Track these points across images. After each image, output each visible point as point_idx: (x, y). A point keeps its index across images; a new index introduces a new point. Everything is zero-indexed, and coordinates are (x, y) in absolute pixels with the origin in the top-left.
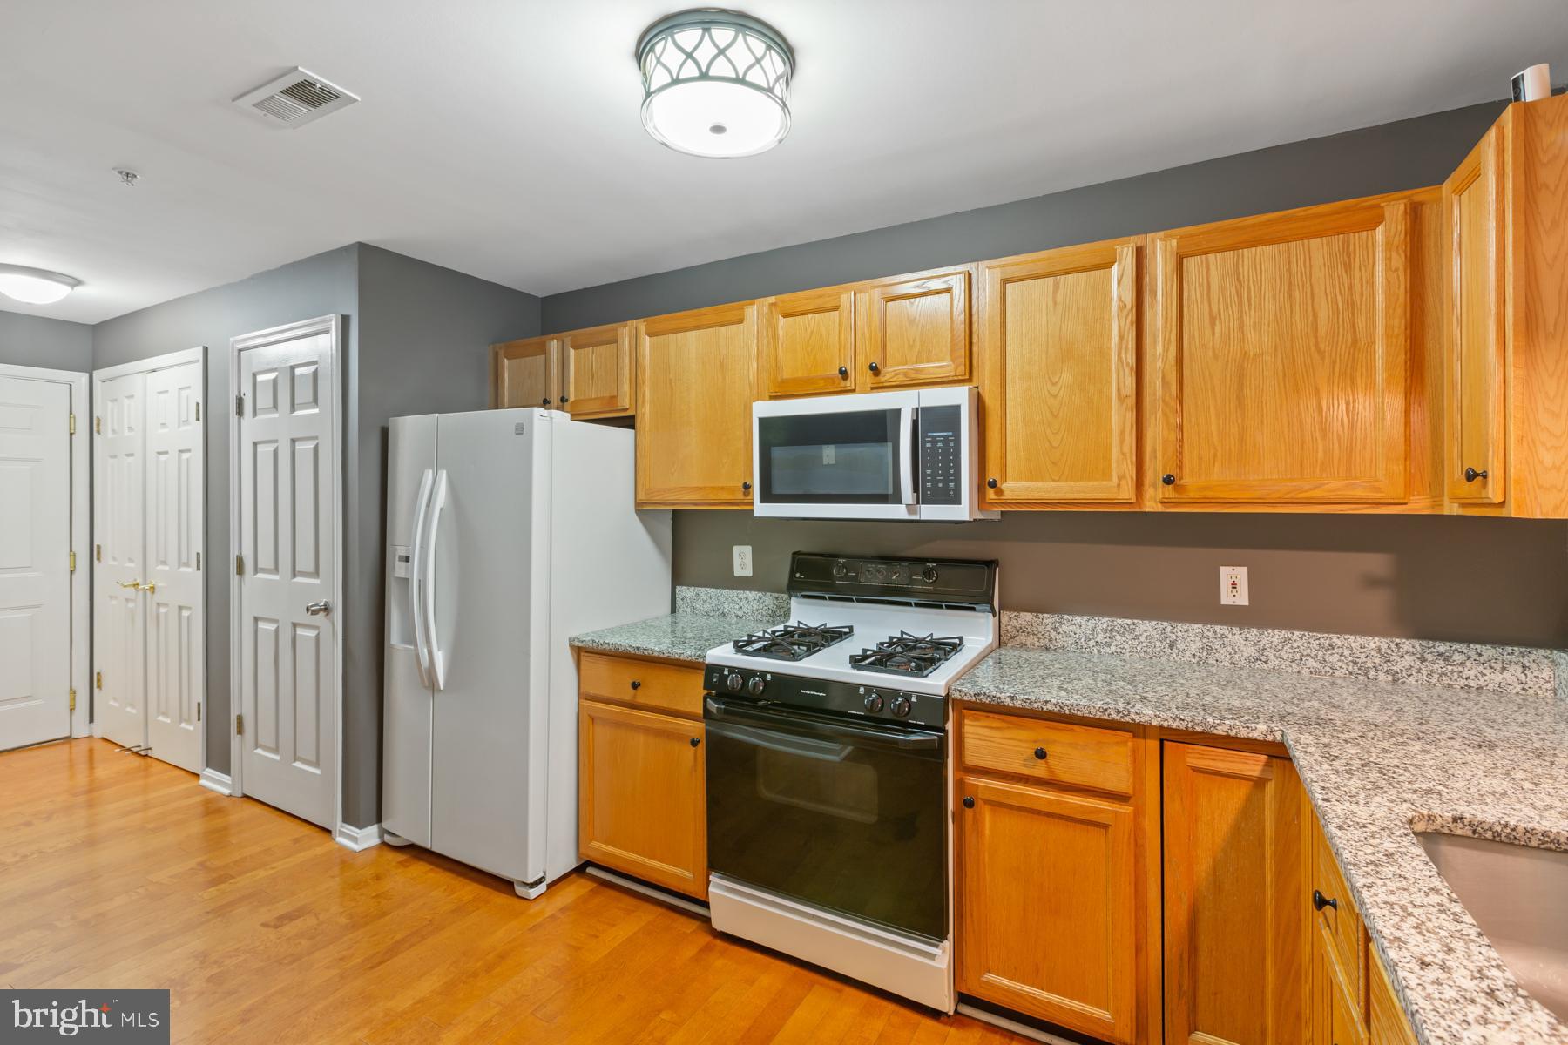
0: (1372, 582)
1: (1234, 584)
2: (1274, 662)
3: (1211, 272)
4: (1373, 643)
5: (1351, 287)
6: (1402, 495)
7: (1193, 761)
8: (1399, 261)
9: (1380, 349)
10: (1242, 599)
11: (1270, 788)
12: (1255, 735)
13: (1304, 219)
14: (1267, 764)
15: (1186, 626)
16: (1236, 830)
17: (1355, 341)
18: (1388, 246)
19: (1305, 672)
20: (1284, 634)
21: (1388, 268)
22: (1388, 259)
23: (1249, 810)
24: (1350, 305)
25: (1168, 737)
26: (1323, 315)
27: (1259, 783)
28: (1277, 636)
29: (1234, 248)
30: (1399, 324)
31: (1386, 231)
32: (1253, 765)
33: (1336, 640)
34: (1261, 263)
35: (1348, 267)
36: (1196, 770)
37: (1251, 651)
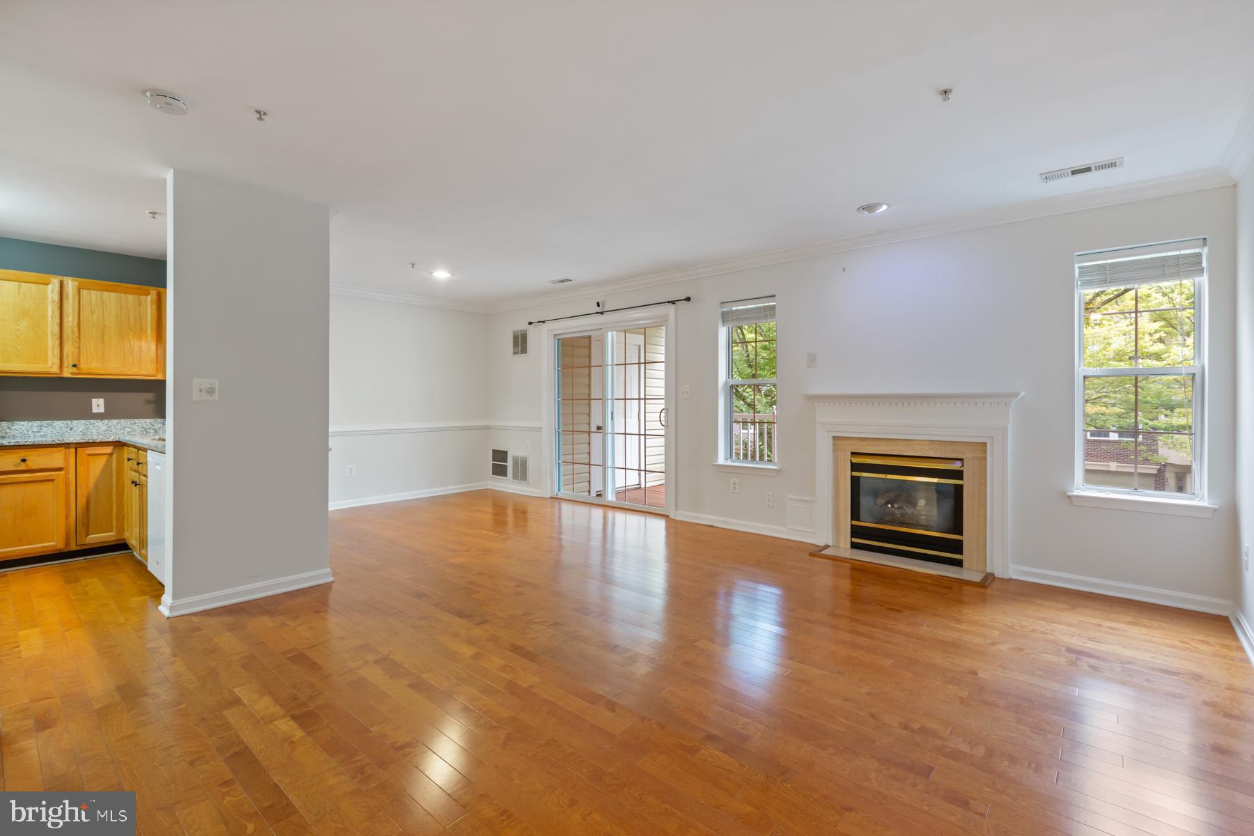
0: (149, 402)
1: (98, 405)
2: (114, 431)
3: (92, 296)
4: (148, 421)
5: (140, 312)
6: (154, 373)
7: (88, 453)
8: (155, 307)
9: (149, 331)
10: (102, 410)
11: (114, 455)
12: (110, 440)
13: (127, 288)
14: (114, 449)
15: (78, 421)
16: (103, 471)
17: (142, 328)
18: (152, 302)
19: (126, 432)
20: (118, 421)
21: (151, 308)
22: (151, 306)
23: (108, 464)
24: (140, 317)
25: (78, 445)
26: (132, 317)
27: (111, 455)
28: (115, 421)
29: (101, 290)
30: (154, 325)
31: (151, 298)
32: (109, 450)
33: (136, 421)
34: (111, 297)
35: (139, 305)
36: (89, 455)
37: (106, 428)
